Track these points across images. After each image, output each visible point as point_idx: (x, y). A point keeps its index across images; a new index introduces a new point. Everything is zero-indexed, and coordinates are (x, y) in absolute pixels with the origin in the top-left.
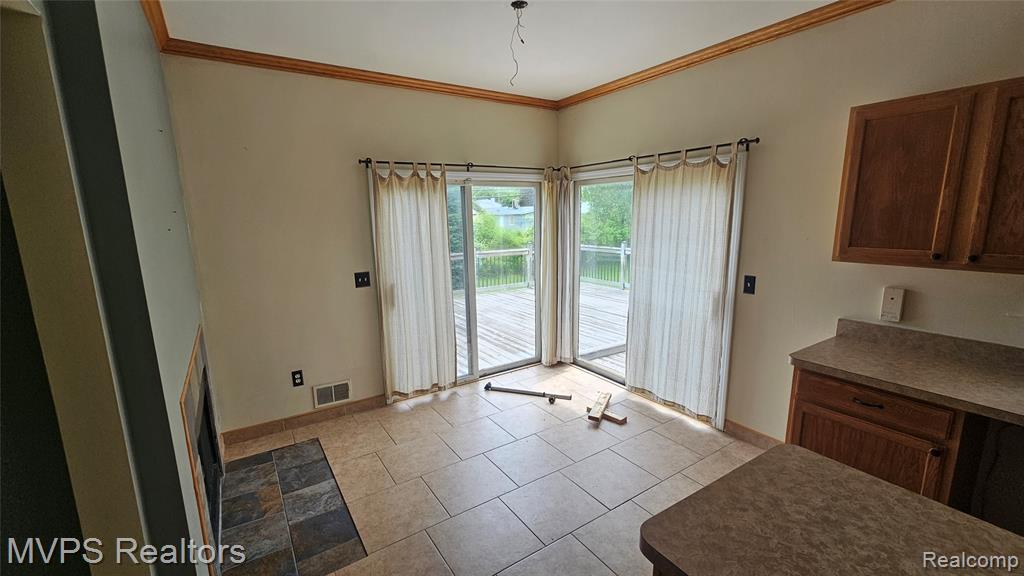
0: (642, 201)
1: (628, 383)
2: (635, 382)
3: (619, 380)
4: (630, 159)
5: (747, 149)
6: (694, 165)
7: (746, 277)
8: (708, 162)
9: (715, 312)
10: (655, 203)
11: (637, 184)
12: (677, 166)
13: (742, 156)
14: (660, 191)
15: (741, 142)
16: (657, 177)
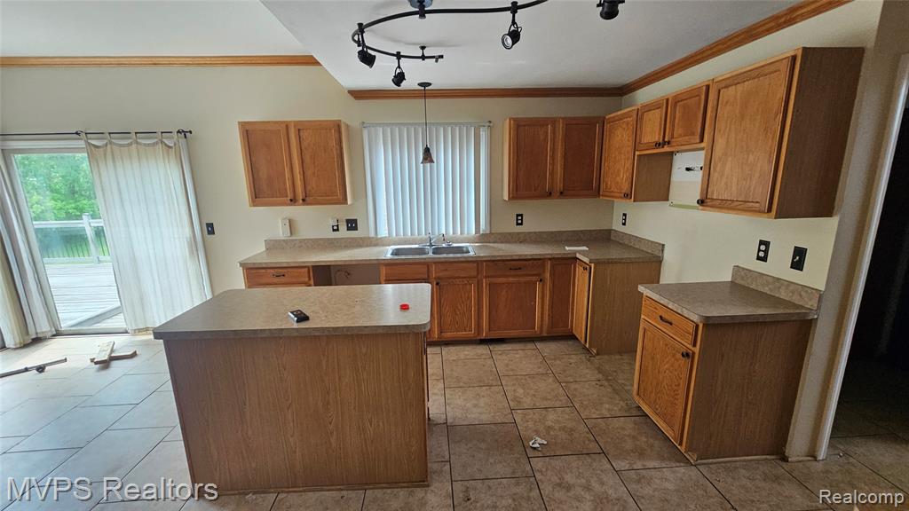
0: (101, 171)
1: (129, 331)
2: (136, 325)
3: (121, 331)
4: (77, 133)
5: (185, 137)
6: (145, 145)
7: (207, 224)
8: (157, 143)
9: (191, 252)
10: (116, 175)
11: (91, 158)
12: (130, 144)
13: (182, 141)
14: (119, 164)
15: (178, 132)
16: (112, 152)
